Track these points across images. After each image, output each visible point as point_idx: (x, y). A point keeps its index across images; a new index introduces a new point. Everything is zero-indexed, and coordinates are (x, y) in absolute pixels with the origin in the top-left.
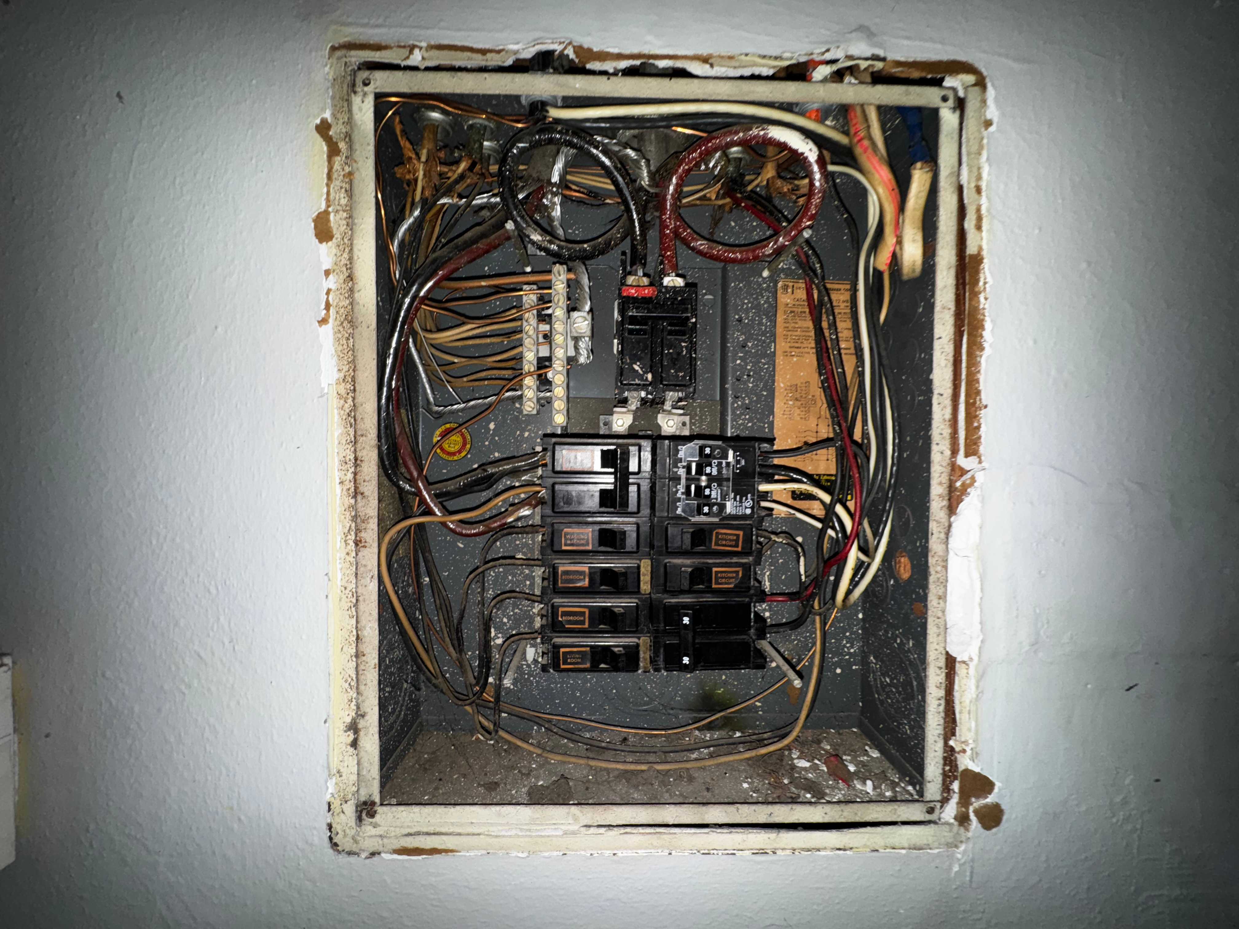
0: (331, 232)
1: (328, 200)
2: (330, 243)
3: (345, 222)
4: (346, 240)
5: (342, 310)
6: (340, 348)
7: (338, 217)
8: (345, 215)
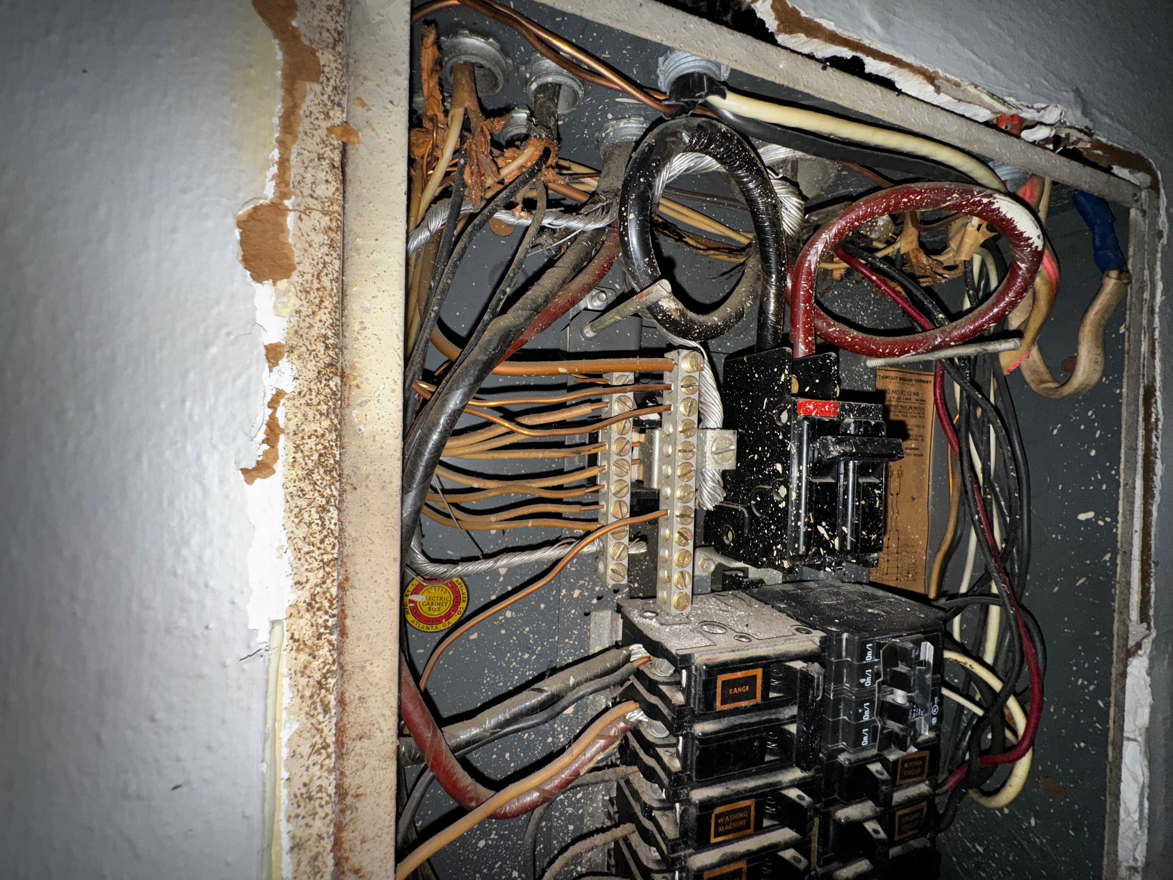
0: (288, 257)
1: (282, 179)
2: (283, 284)
3: (323, 238)
4: (326, 281)
5: (312, 442)
6: (303, 530)
7: (308, 223)
8: (325, 221)
